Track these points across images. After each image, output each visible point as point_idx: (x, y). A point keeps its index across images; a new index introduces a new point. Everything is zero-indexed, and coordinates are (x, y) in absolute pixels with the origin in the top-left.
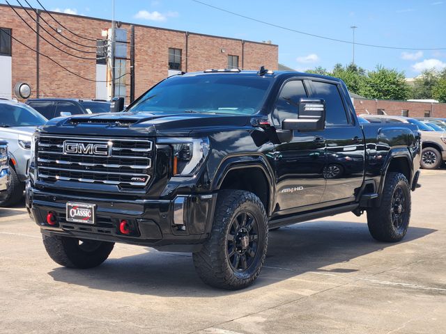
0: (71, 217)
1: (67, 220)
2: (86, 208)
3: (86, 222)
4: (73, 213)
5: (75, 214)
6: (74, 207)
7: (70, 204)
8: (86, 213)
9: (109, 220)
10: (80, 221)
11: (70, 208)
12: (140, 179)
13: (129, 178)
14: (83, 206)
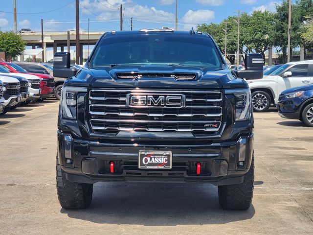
0: (144, 165)
1: (140, 167)
2: (162, 155)
3: (162, 167)
4: (146, 161)
5: (149, 161)
6: (148, 156)
7: (143, 153)
8: (163, 160)
9: (184, 164)
10: (156, 167)
11: (142, 156)
12: (213, 125)
13: (202, 125)
14: (160, 153)
